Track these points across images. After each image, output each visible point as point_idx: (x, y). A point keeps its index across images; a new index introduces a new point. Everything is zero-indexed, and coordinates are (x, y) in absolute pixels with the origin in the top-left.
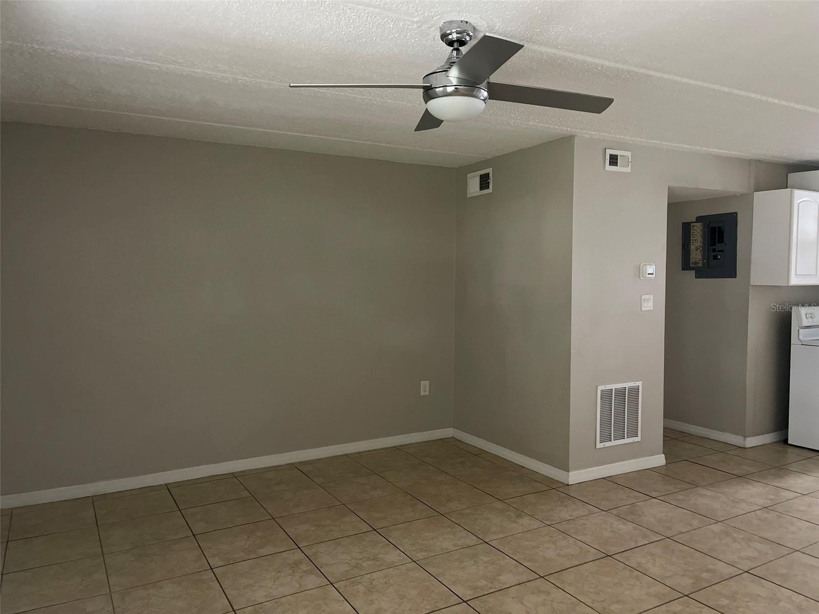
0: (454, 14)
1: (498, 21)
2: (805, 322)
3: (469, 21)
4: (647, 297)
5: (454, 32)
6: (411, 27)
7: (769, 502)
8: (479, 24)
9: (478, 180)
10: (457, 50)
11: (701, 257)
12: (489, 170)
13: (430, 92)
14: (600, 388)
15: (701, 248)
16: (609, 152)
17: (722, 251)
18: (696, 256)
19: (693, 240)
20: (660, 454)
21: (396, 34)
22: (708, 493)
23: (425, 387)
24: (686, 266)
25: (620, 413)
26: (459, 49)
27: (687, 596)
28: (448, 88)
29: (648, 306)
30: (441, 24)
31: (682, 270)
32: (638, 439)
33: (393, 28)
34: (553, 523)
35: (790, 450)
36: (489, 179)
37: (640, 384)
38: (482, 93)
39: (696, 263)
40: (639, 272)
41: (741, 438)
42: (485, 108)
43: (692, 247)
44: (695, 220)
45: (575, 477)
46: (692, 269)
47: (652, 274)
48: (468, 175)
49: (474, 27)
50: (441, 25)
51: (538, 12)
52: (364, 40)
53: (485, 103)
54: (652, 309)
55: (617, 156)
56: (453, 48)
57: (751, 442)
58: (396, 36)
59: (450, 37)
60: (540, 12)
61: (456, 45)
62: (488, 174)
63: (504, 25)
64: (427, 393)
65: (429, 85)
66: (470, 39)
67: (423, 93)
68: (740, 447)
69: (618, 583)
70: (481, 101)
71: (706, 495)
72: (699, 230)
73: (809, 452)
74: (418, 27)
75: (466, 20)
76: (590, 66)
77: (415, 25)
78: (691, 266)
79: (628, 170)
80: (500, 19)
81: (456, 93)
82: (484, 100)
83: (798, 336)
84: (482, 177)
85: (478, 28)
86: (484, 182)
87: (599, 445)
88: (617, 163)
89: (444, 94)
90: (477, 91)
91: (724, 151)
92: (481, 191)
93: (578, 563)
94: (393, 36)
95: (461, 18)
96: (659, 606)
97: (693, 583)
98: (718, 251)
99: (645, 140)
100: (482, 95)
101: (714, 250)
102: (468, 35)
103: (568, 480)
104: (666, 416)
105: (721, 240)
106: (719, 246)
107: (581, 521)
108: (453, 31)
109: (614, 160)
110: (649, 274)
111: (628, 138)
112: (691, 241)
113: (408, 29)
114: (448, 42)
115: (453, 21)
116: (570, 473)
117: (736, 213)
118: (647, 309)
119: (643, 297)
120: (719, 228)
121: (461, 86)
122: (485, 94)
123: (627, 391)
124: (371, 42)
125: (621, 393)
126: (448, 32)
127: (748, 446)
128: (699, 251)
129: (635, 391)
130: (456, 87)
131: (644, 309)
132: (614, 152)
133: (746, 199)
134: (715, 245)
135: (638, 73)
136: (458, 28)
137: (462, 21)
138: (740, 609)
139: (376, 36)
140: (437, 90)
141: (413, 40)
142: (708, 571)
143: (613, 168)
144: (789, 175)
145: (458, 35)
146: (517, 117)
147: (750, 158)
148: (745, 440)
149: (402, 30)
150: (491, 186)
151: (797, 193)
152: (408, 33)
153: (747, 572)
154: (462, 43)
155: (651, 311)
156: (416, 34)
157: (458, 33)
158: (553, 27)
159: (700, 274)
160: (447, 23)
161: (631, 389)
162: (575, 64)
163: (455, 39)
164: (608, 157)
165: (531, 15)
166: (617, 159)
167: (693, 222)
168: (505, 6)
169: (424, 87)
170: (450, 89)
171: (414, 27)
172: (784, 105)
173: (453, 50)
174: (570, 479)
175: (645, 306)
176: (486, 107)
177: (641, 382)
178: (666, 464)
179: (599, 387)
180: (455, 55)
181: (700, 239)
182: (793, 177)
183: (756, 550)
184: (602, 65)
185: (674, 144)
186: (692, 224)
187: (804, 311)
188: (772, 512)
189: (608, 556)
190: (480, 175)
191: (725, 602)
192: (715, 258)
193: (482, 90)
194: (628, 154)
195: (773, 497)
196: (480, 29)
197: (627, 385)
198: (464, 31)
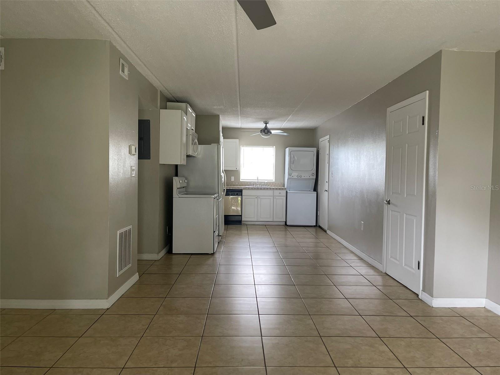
2: (179, 185)
14: (119, 232)
16: (121, 61)
20: (137, 273)
25: (125, 249)
32: (131, 265)
37: (131, 227)
40: (130, 150)
41: (156, 254)
55: (124, 66)
57: (160, 256)
68: (156, 260)
79: (127, 78)
83: (177, 193)
87: (118, 274)
88: (124, 71)
116: (108, 299)
117: (149, 120)
119: (132, 167)
123: (127, 232)
125: (125, 234)
127: (159, 259)
131: (132, 176)
132: (123, 62)
143: (122, 74)
144: (167, 103)
148: (158, 255)
151: (183, 113)
164: (121, 65)
166: (124, 68)
175: (132, 173)
177: (131, 225)
178: (139, 278)
197: (127, 229)
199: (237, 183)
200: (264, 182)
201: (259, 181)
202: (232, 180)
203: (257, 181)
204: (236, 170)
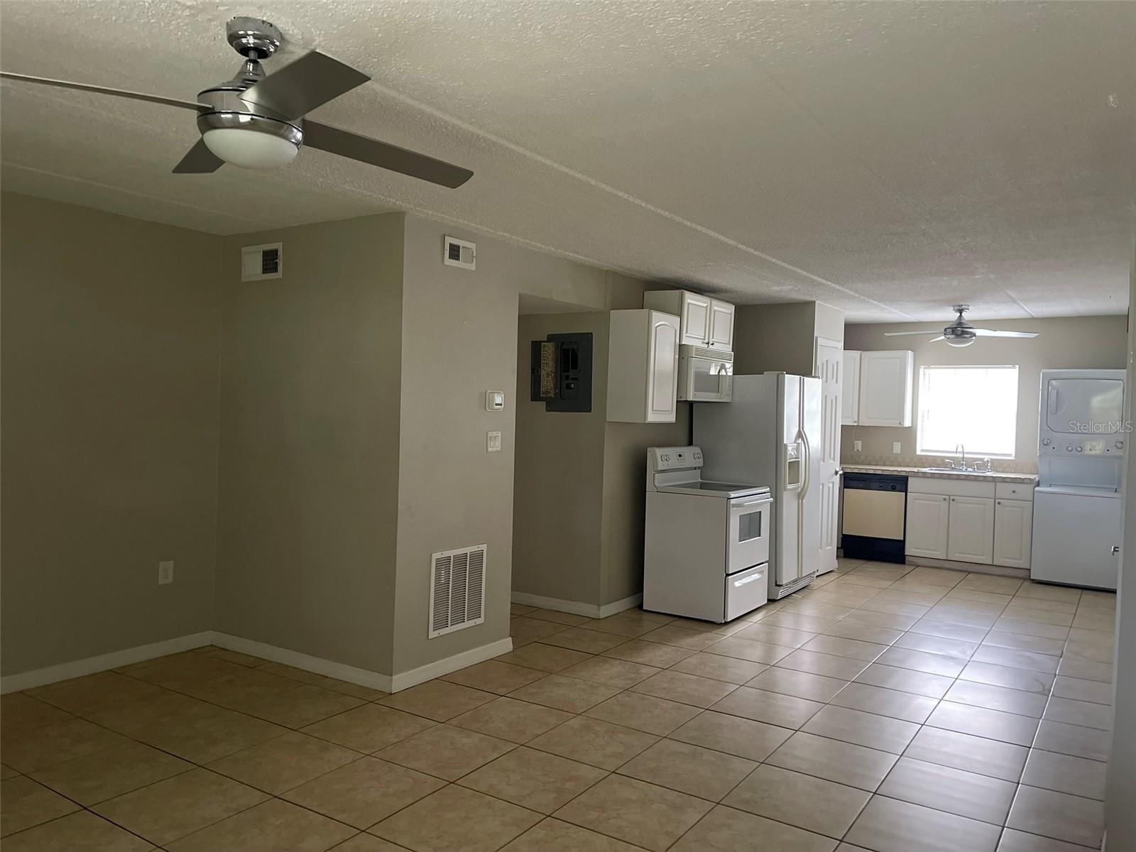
0: (253, 8)
1: (319, 34)
2: (661, 467)
3: (274, 23)
4: (494, 434)
5: (249, 35)
6: (180, 13)
7: (629, 682)
8: (291, 32)
9: (260, 258)
10: (255, 62)
11: (552, 386)
12: (278, 246)
13: (211, 117)
14: (436, 556)
15: (553, 375)
16: (449, 240)
17: (576, 379)
18: (547, 383)
19: (543, 363)
20: (504, 638)
21: (153, 18)
22: (564, 680)
23: (166, 572)
24: (536, 396)
25: (460, 589)
26: (258, 62)
27: (549, 816)
28: (240, 116)
29: (495, 446)
30: (230, 18)
31: (532, 400)
32: (481, 621)
33: (148, 8)
34: (373, 751)
35: (646, 616)
36: (277, 258)
37: (484, 547)
38: (295, 134)
39: (547, 392)
40: (485, 401)
41: (596, 607)
42: (297, 155)
43: (543, 373)
44: (546, 340)
45: (401, 681)
46: (541, 399)
47: (501, 405)
48: (243, 249)
49: (281, 33)
50: (229, 20)
51: (377, 36)
52: (95, 17)
53: (298, 149)
54: (499, 449)
55: (459, 247)
56: (248, 58)
57: (606, 611)
58: (152, 21)
59: (244, 41)
60: (380, 35)
61: (253, 55)
62: (276, 251)
63: (326, 42)
64: (170, 580)
65: (210, 106)
66: (275, 51)
67: (198, 117)
68: (594, 619)
69: (466, 817)
70: (293, 145)
71: (562, 683)
72: (550, 352)
73: (666, 617)
74: (191, 15)
75: (271, 22)
76: (438, 123)
77: (187, 11)
78: (542, 395)
79: (473, 267)
80: (322, 32)
81: (251, 126)
82: (297, 144)
83: (654, 481)
84: (265, 254)
85: (287, 37)
86: (270, 261)
87: (432, 634)
88: (459, 256)
89: (233, 125)
90: (286, 131)
91: (581, 257)
92: (264, 275)
93: (411, 801)
94: (146, 20)
95: (263, 17)
96: (519, 836)
97: (555, 798)
98: (572, 379)
99: (492, 231)
100: (295, 137)
101: (567, 378)
102: (273, 43)
103: (391, 687)
104: (515, 587)
105: (575, 367)
106: (572, 373)
107: (412, 742)
108: (249, 32)
109: (455, 252)
110: (496, 404)
111: (473, 225)
112: (542, 365)
113: (173, 15)
114: (241, 47)
115: (250, 18)
116: (394, 677)
117: (591, 333)
118: (495, 449)
119: (490, 434)
120: (573, 350)
121: (264, 117)
122: (299, 135)
123: (468, 557)
124: (106, 22)
125: (461, 560)
126: (240, 33)
127: (602, 617)
128: (550, 378)
129: (478, 557)
130: (254, 117)
131: (490, 449)
132: (455, 242)
133: (602, 317)
134: (569, 371)
135: (496, 143)
136: (256, 30)
137: (263, 22)
138: (610, 821)
139: (118, 16)
140: (223, 116)
141: (180, 33)
142: (571, 779)
143: (454, 263)
144: (645, 293)
145: (256, 41)
146: (327, 174)
147: (606, 269)
148: (599, 609)
149: (163, 15)
150: (280, 268)
151: (655, 314)
152: (173, 20)
153: (614, 772)
154: (263, 54)
155: (499, 452)
156: (187, 25)
157: (255, 37)
158: (395, 60)
159: (552, 405)
160: (240, 20)
161: (472, 554)
162: (419, 116)
163: (252, 45)
164: (447, 247)
165: (368, 37)
166: (459, 252)
167: (544, 342)
168: (332, 15)
169: (199, 108)
170: (244, 119)
171: (184, 14)
172: (650, 210)
173: (247, 61)
174: (393, 685)
175: (492, 446)
176: (299, 154)
177: (485, 545)
178: (514, 649)
179: (433, 555)
180: (251, 69)
181: (551, 363)
182: (650, 296)
183: (622, 743)
184: (453, 124)
185: (526, 241)
186: (543, 344)
187: (659, 452)
188: (634, 694)
189: (451, 783)
190: (264, 252)
191: (593, 815)
192: (568, 387)
193: (294, 129)
194: (472, 246)
195: (633, 676)
196: (290, 40)
197: (469, 550)
198: (267, 37)
199: (907, 460)
200: (982, 460)
201: (966, 456)
202: (894, 452)
203: (961, 456)
204: (900, 426)
